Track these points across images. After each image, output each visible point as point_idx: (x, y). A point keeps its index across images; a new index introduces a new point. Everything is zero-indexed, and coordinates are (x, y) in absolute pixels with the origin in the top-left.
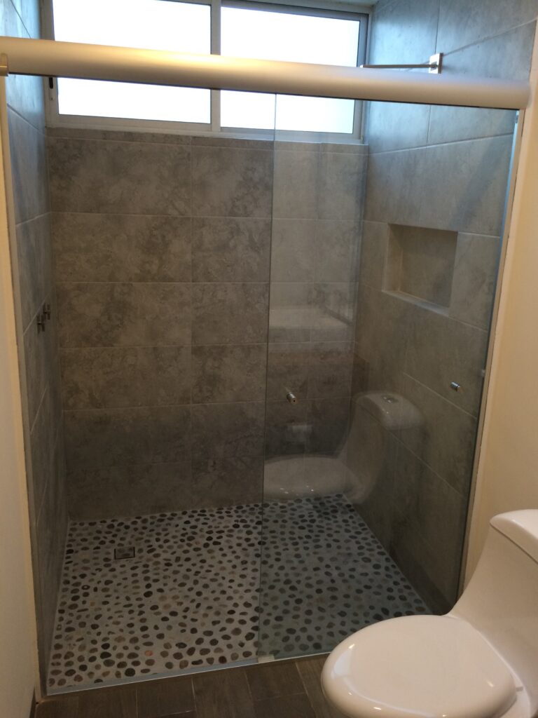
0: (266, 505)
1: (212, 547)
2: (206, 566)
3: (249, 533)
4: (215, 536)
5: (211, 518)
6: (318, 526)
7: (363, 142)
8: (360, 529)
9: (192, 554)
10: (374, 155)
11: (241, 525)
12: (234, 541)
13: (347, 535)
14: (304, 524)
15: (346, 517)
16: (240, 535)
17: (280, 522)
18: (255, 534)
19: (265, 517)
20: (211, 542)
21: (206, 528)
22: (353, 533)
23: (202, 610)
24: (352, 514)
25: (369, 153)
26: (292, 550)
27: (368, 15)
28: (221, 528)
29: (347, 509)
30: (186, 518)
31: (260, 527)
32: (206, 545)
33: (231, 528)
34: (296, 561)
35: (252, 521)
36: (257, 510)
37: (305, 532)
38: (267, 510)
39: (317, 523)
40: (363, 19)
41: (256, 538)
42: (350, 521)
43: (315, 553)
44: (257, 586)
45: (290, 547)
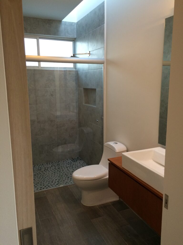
0: (59, 161)
1: (46, 171)
2: (45, 174)
3: (55, 167)
4: (46, 169)
5: (45, 166)
6: (73, 164)
7: (76, 69)
8: (83, 163)
9: (41, 172)
10: (79, 72)
11: (53, 166)
12: (52, 169)
13: (80, 165)
14: (69, 164)
15: (80, 161)
16: (53, 168)
17: (63, 164)
18: (57, 167)
19: (59, 163)
20: (46, 170)
21: (44, 167)
22: (81, 164)
23: (45, 182)
24: (81, 161)
25: (77, 72)
26: (66, 169)
27: (74, 41)
28: (48, 167)
29: (80, 160)
30: (38, 166)
31: (58, 166)
32: (44, 171)
33: (51, 167)
34: (67, 171)
35: (56, 165)
36: (57, 163)
37: (70, 165)
38: (59, 162)
39: (72, 163)
40: (73, 41)
41: (57, 168)
42: (81, 162)
43: (72, 169)
44: (58, 176)
45: (66, 168)
